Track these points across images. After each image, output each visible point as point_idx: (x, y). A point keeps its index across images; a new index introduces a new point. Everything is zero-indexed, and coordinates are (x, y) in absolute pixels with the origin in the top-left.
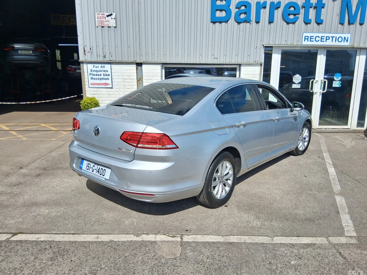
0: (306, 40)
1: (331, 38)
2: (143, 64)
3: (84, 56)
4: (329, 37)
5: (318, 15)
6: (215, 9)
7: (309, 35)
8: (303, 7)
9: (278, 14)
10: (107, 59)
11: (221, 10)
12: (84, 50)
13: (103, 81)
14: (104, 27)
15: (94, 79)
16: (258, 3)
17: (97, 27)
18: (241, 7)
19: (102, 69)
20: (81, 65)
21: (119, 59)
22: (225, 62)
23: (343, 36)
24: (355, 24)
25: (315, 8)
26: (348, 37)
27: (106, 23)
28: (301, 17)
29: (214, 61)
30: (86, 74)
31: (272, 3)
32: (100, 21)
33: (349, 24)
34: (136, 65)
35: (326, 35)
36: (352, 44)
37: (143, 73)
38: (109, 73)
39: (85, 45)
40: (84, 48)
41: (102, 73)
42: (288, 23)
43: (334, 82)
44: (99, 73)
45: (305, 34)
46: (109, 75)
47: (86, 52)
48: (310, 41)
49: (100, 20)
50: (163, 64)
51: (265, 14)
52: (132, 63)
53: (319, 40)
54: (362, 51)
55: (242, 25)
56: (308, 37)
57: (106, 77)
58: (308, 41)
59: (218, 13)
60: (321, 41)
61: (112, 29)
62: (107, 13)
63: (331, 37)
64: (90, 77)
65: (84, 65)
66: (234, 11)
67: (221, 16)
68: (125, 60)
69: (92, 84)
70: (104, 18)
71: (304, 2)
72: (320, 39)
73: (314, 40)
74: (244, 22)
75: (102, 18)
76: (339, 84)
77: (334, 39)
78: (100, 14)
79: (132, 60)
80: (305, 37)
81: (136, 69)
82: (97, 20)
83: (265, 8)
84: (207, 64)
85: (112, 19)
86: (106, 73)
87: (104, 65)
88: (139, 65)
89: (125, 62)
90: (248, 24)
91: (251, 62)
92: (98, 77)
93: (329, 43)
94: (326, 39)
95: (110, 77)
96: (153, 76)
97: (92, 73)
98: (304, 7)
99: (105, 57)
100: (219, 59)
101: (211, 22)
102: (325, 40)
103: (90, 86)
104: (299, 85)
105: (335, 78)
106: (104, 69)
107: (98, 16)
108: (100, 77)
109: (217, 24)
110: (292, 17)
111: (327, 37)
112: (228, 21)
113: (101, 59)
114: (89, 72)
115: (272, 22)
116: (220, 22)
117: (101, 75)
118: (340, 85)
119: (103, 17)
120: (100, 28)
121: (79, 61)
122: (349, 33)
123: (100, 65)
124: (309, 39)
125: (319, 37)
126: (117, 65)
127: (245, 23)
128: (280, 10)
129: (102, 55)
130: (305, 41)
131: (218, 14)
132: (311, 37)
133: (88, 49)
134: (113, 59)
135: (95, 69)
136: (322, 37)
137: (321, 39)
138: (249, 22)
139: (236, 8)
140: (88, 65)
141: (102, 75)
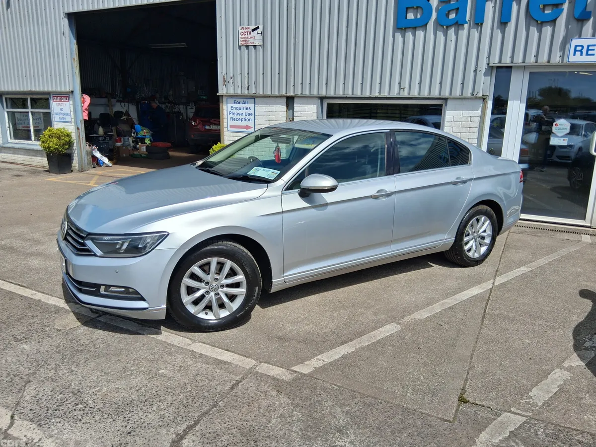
0: (578, 53)
2: (296, 100)
3: (223, 86)
6: (404, 7)
7: (585, 42)
9: (520, 6)
10: (252, 91)
11: (416, 9)
12: (224, 79)
13: (244, 123)
14: (248, 46)
15: (234, 119)
17: (241, 46)
19: (244, 106)
20: (220, 100)
22: (418, 94)
27: (251, 41)
29: (400, 92)
30: (225, 112)
32: (244, 38)
34: (287, 100)
37: (294, 113)
38: (252, 111)
39: (226, 72)
40: (224, 77)
41: (243, 111)
42: (540, 23)
44: (240, 111)
45: (575, 42)
46: (252, 114)
47: (226, 83)
48: (587, 54)
49: (243, 36)
51: (494, 8)
52: (280, 97)
56: (583, 47)
57: (248, 117)
58: (581, 54)
61: (258, 48)
62: (253, 25)
64: (229, 117)
65: (224, 100)
69: (231, 127)
74: (455, 25)
78: (245, 28)
80: (576, 46)
81: (285, 105)
82: (240, 36)
84: (388, 97)
85: (258, 33)
86: (248, 111)
88: (290, 101)
89: (272, 96)
91: (466, 93)
92: (238, 117)
95: (252, 117)
96: (307, 117)
97: (231, 111)
99: (249, 88)
100: (408, 89)
101: (396, 28)
103: (229, 129)
104: (564, 140)
106: (247, 106)
107: (242, 31)
108: (241, 117)
109: (409, 31)
110: (548, 10)
112: (426, 25)
113: (243, 92)
114: (229, 110)
115: (508, 22)
116: (414, 29)
117: (242, 114)
119: (247, 32)
120: (243, 48)
121: (218, 94)
123: (241, 101)
124: (584, 51)
127: (457, 26)
129: (244, 86)
130: (574, 54)
131: (410, 15)
133: (228, 78)
134: (258, 92)
135: (236, 105)
138: (462, 25)
140: (228, 100)
141: (244, 114)
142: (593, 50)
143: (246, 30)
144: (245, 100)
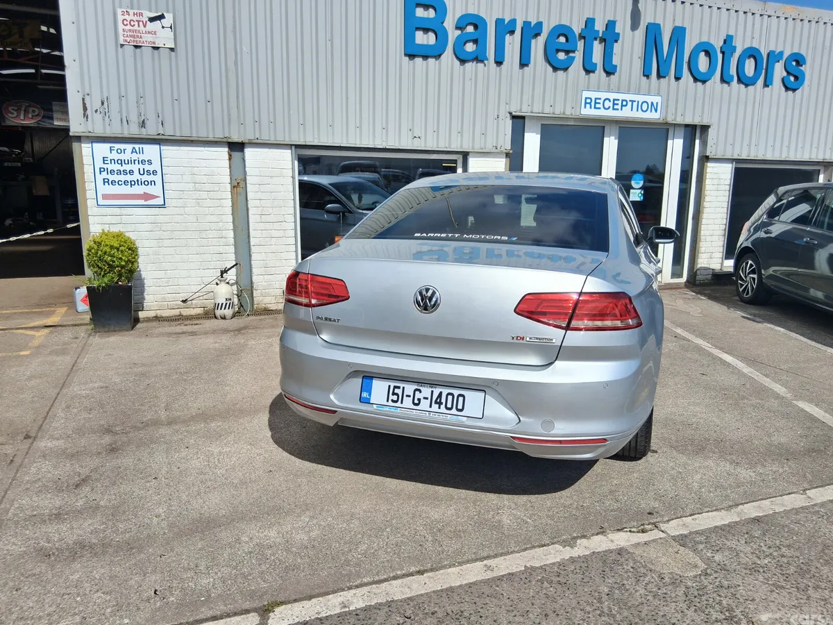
0: (588, 106)
1: (630, 103)
2: (246, 145)
3: (83, 120)
4: (626, 101)
5: (607, 55)
6: (412, 26)
7: (593, 95)
8: (582, 37)
9: (538, 46)
10: (151, 130)
11: (426, 30)
12: (84, 105)
13: (139, 190)
14: (140, 47)
15: (113, 182)
16: (499, 22)
17: (122, 46)
18: (466, 26)
19: (135, 156)
20: (75, 145)
21: (186, 133)
22: (435, 146)
23: (650, 99)
24: (667, 77)
25: (603, 40)
26: (657, 103)
27: (147, 38)
28: (578, 56)
29: (413, 143)
30: (88, 170)
31: (526, 24)
32: (130, 30)
33: (659, 76)
34: (229, 148)
35: (621, 96)
36: (664, 116)
37: (247, 169)
38: (156, 166)
39: (87, 91)
40: (83, 99)
41: (135, 167)
42: (555, 69)
43: (632, 191)
44: (128, 167)
45: (586, 94)
46: (155, 172)
47: (89, 112)
48: (595, 108)
49: (129, 27)
50: (297, 146)
51: (512, 44)
52: (216, 142)
53: (609, 107)
54: (677, 129)
55: (469, 65)
56: (591, 99)
57: (145, 178)
58: (591, 108)
59: (419, 35)
60: (614, 109)
61: (164, 53)
62: (150, 11)
63: (630, 101)
64: (100, 178)
65: (83, 145)
66: (453, 34)
67: (425, 43)
68: (203, 134)
69: (105, 197)
70: (141, 23)
71: (584, 27)
72: (611, 104)
73: (601, 106)
74: (473, 60)
75: (136, 23)
76: (640, 195)
77: (635, 104)
78: (131, 13)
79: (219, 135)
80: (586, 98)
81: (227, 157)
82: (121, 27)
83: (512, 32)
84: (399, 149)
85: (163, 27)
86: (147, 167)
87: (141, 146)
88: (236, 147)
89: (200, 139)
90: (480, 65)
91: (489, 148)
92: (122, 178)
93: (626, 113)
94: (622, 106)
95: (158, 179)
96: (271, 177)
97: (105, 166)
98: (584, 38)
99: (143, 124)
100: (423, 138)
101: (406, 55)
102: (619, 107)
103: (101, 202)
105: (633, 183)
106: (141, 157)
107: (123, 17)
108: (129, 178)
109: (419, 60)
110: (561, 56)
111: (623, 101)
112: (440, 56)
113: (134, 130)
114: (99, 164)
115: (527, 65)
116: (425, 57)
117: (131, 172)
118: (642, 198)
119: (138, 21)
120: (129, 50)
122: (658, 94)
123: (129, 147)
124: (593, 104)
125: (610, 100)
126: (178, 148)
127: (475, 62)
128: (541, 40)
129: (134, 118)
130: (585, 107)
131: (421, 38)
132: (596, 99)
133: (94, 103)
134: (169, 131)
135: (115, 156)
136: (614, 100)
137: (614, 104)
138: (482, 61)
139: (457, 28)
140: (95, 145)
141: (136, 172)
142: (600, 103)
143: (135, 18)
144: (137, 146)
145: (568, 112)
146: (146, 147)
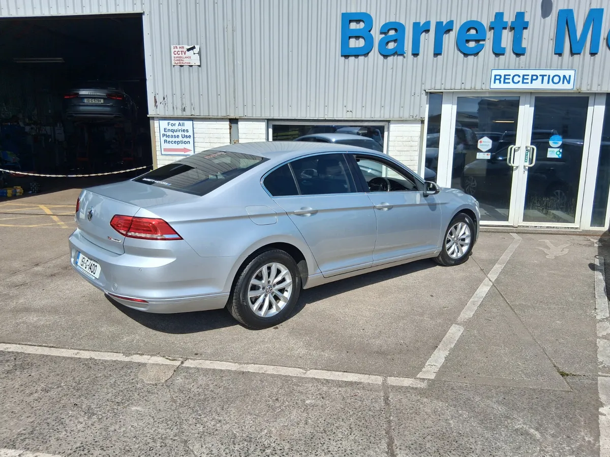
0: (497, 81)
1: (540, 78)
2: (239, 120)
3: (154, 108)
4: (537, 76)
5: (517, 40)
6: (347, 35)
7: (503, 73)
8: (491, 28)
9: (450, 40)
10: (187, 113)
11: (357, 38)
12: (155, 100)
13: (181, 146)
14: (183, 66)
15: (169, 142)
16: (416, 25)
17: (174, 66)
18: (389, 31)
19: (180, 128)
20: (151, 122)
21: (204, 114)
22: (363, 117)
23: (561, 73)
24: (582, 54)
25: (512, 29)
26: (570, 76)
27: (186, 60)
28: (488, 44)
29: (346, 115)
30: (157, 134)
31: (439, 24)
32: (177, 57)
33: (572, 54)
34: (230, 122)
35: (531, 73)
36: (578, 87)
37: (239, 135)
38: (190, 133)
39: (157, 92)
40: (155, 97)
41: (180, 134)
42: (466, 55)
43: (549, 149)
44: (176, 134)
45: (495, 72)
46: (190, 136)
47: (158, 104)
48: (504, 82)
49: (177, 55)
50: (268, 120)
51: (427, 41)
52: (223, 119)
53: (519, 82)
54: (598, 99)
55: (390, 59)
56: (500, 76)
57: (185, 139)
58: (500, 82)
59: (352, 41)
60: (523, 82)
61: (195, 68)
62: (188, 45)
63: (540, 75)
64: (163, 139)
65: (155, 122)
66: (377, 37)
67: (357, 46)
68: (213, 114)
69: (165, 150)
70: (183, 53)
71: (494, 20)
72: (521, 79)
73: (510, 81)
74: (394, 55)
75: (181, 53)
76: (558, 153)
77: (546, 78)
78: (178, 47)
79: (222, 114)
80: (495, 76)
81: (228, 127)
82: (173, 55)
83: (427, 31)
84: (335, 120)
85: (194, 54)
86: (186, 134)
87: (183, 122)
88: (234, 121)
89: (213, 117)
90: (401, 58)
91: (406, 116)
92: (174, 139)
93: (537, 85)
94: (532, 79)
95: (191, 140)
97: (165, 133)
98: (493, 28)
99: (184, 110)
100: (354, 112)
101: (342, 56)
102: (529, 81)
103: (163, 153)
104: (487, 155)
105: (551, 143)
106: (183, 128)
107: (175, 50)
108: (177, 139)
109: (352, 59)
110: (472, 44)
111: (532, 76)
112: (368, 53)
113: (179, 113)
114: (162, 132)
115: (440, 54)
116: (357, 56)
117: (178, 136)
118: (560, 156)
119: (182, 52)
120: (177, 68)
121: (148, 116)
122: (572, 69)
123: (177, 122)
124: (502, 79)
125: (519, 76)
126: (202, 122)
127: (396, 56)
128: (453, 35)
129: (180, 107)
130: (495, 83)
131: (353, 43)
132: (505, 75)
133: (160, 99)
134: (196, 113)
135: (170, 127)
136: (524, 76)
137: (523, 79)
138: (402, 55)
139: (381, 33)
140: (160, 121)
141: (180, 136)
142: (509, 79)
143: (180, 50)
144: (181, 122)
145: (478, 87)
146: (186, 122)
